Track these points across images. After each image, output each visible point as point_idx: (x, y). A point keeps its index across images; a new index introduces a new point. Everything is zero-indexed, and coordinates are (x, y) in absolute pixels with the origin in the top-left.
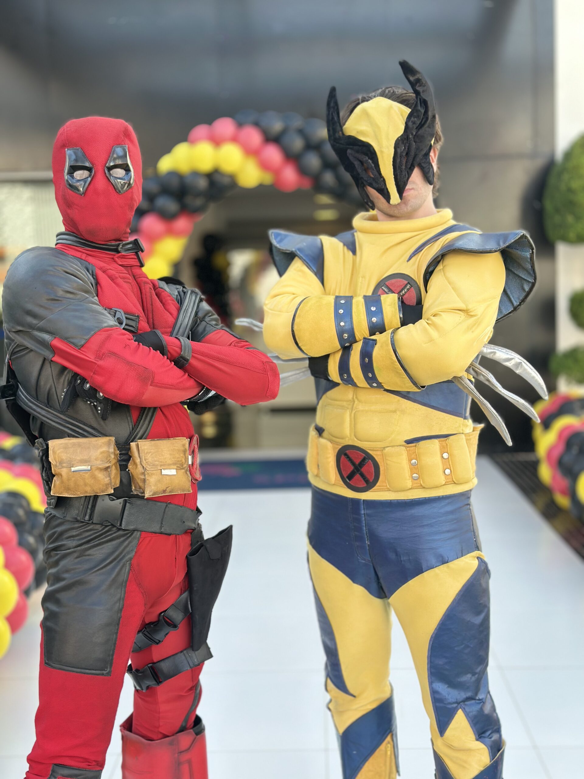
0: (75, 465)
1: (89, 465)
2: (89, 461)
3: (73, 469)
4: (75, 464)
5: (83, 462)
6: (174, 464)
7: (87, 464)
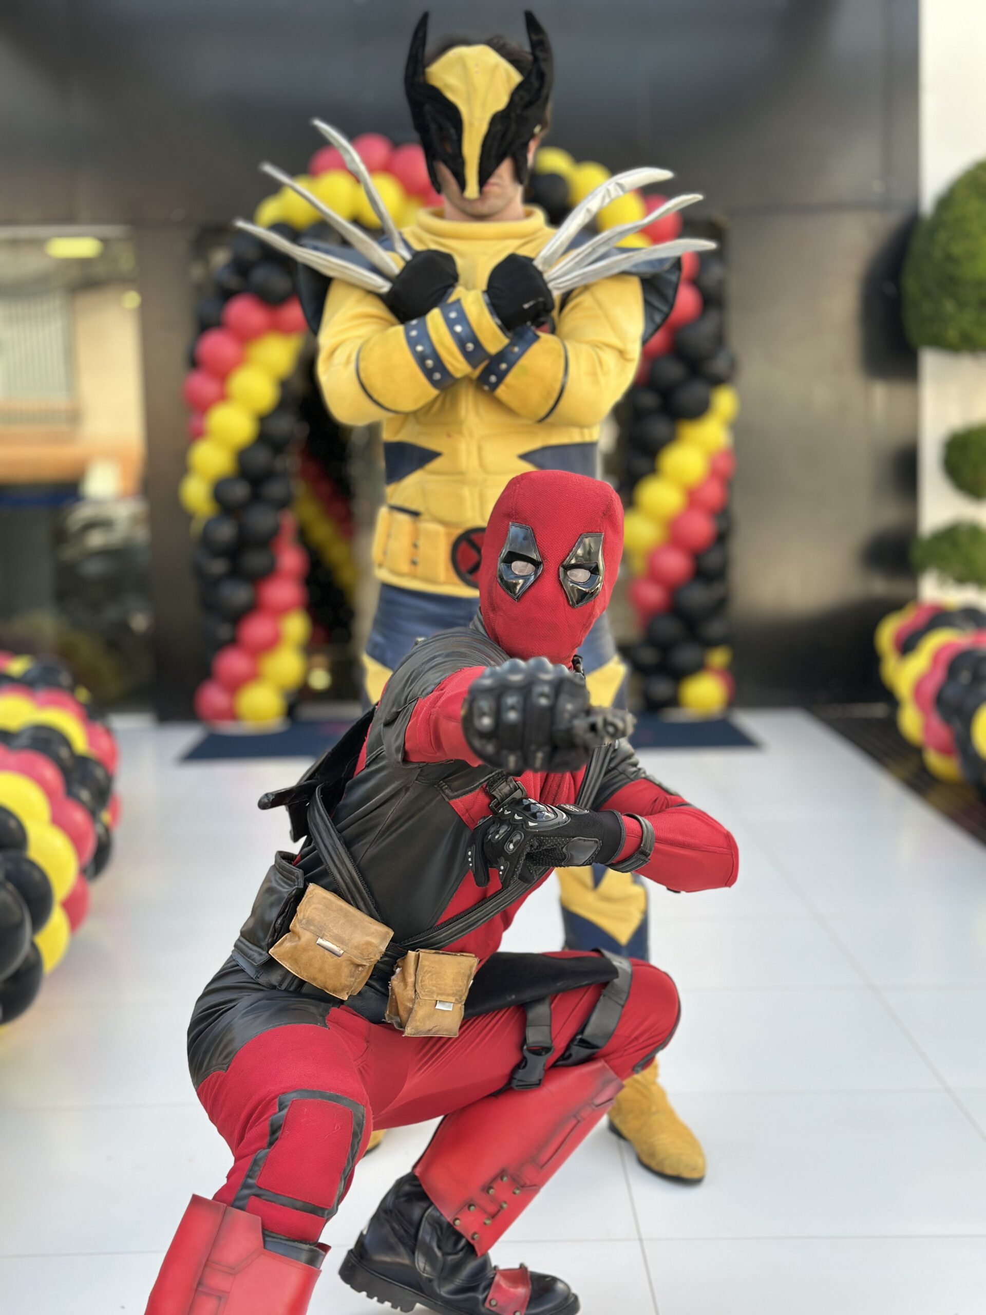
0: (326, 938)
1: (342, 949)
2: (347, 945)
3: (320, 941)
4: (327, 936)
5: (338, 940)
6: (453, 995)
7: (342, 946)
